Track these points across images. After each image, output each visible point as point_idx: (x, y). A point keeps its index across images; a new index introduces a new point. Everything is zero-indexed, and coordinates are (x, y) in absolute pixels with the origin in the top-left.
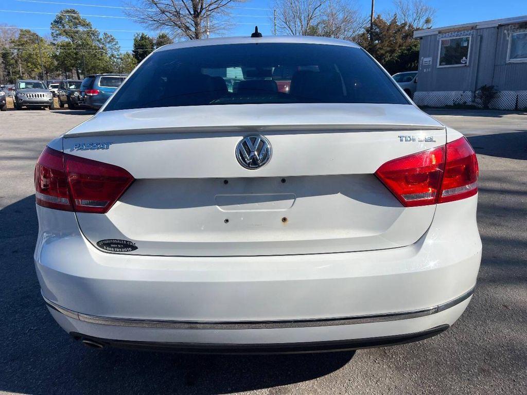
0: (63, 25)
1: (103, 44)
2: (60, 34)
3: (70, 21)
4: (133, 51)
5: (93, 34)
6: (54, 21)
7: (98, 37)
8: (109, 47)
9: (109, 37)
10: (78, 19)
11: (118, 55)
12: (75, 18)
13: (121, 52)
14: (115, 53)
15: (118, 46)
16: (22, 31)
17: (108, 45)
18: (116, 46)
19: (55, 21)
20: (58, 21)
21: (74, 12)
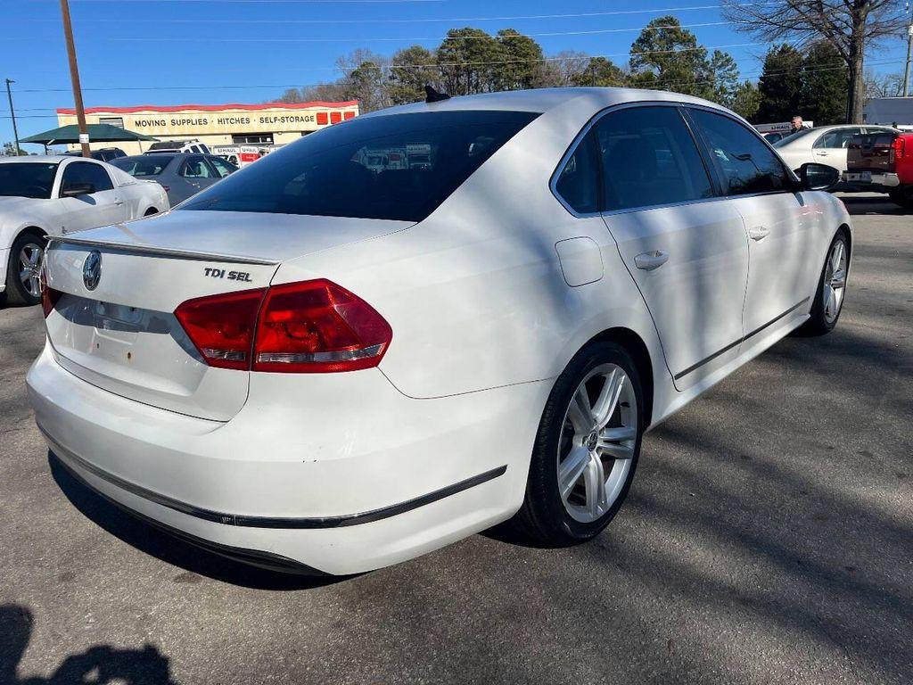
0: (650, 45)
1: (710, 71)
2: (643, 61)
3: (663, 37)
4: (761, 78)
5: (697, 56)
6: (638, 41)
7: (703, 60)
8: (720, 76)
9: (722, 57)
10: (676, 33)
11: (733, 88)
12: (671, 31)
13: (739, 81)
14: (727, 84)
15: (736, 71)
16: (592, 60)
17: (718, 72)
18: (732, 72)
19: (640, 41)
20: (645, 40)
21: (671, 21)
